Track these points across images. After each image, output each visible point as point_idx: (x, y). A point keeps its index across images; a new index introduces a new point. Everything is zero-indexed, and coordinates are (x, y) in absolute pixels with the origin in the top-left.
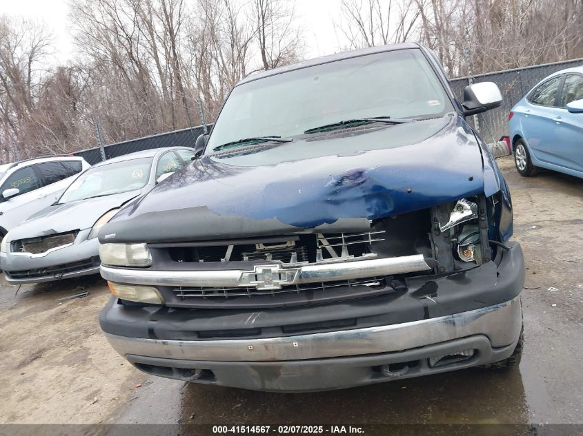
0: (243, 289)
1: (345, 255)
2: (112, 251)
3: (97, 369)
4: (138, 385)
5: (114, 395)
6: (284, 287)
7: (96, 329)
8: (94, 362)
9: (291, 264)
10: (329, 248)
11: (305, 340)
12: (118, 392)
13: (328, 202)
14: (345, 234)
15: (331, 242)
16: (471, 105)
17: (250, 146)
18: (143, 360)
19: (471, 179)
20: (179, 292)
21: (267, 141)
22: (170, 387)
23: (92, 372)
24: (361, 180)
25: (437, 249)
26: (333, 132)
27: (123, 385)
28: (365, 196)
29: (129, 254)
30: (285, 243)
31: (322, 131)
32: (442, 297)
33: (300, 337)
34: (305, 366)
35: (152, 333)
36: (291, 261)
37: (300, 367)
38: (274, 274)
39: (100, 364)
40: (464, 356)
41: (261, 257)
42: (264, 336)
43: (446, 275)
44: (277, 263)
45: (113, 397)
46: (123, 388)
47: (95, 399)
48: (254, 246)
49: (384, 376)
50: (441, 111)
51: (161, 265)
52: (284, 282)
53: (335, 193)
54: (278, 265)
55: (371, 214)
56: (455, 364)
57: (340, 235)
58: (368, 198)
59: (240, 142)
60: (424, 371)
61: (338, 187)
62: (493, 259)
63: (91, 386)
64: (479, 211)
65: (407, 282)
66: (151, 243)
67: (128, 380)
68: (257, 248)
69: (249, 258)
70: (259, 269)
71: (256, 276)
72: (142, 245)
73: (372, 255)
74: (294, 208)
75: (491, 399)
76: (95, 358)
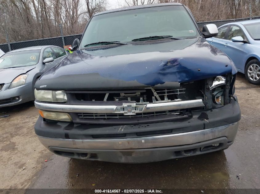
0: (116, 115)
1: (166, 99)
2: (43, 94)
3: (21, 153)
4: (46, 161)
5: (34, 166)
6: (137, 114)
7: (16, 133)
8: (19, 149)
9: (140, 103)
10: (157, 96)
11: (148, 140)
12: (35, 164)
13: (160, 73)
14: (167, 90)
15: (158, 93)
16: (206, 34)
17: (104, 46)
18: (59, 149)
19: (227, 66)
20: (81, 116)
21: (113, 43)
22: (63, 161)
23: (19, 155)
24: (176, 64)
25: (206, 97)
26: (147, 41)
27: (37, 161)
28: (177, 72)
29: (54, 96)
30: (135, 93)
31: (140, 41)
32: (211, 120)
33: (145, 138)
34: (146, 151)
35: (67, 136)
36: (140, 101)
37: (144, 152)
38: (133, 107)
39: (23, 150)
40: (214, 146)
41: (125, 99)
42: (127, 137)
43: (210, 110)
44: (134, 102)
45: (33, 167)
46: (38, 162)
47: (24, 168)
48: (119, 94)
49: (181, 155)
50: (195, 35)
51: (72, 102)
52: (138, 111)
53: (163, 69)
54: (135, 103)
55: (180, 80)
56: (211, 150)
57: (165, 90)
58: (179, 72)
59: (99, 43)
60: (198, 153)
61: (165, 67)
62: (230, 103)
63: (20, 161)
64: (226, 81)
65: (192, 113)
66: (66, 90)
67: (39, 158)
68: (121, 95)
69: (119, 100)
70: (125, 105)
71: (124, 108)
72: (60, 92)
73: (179, 99)
74: (144, 76)
75: (216, 164)
76: (19, 147)
